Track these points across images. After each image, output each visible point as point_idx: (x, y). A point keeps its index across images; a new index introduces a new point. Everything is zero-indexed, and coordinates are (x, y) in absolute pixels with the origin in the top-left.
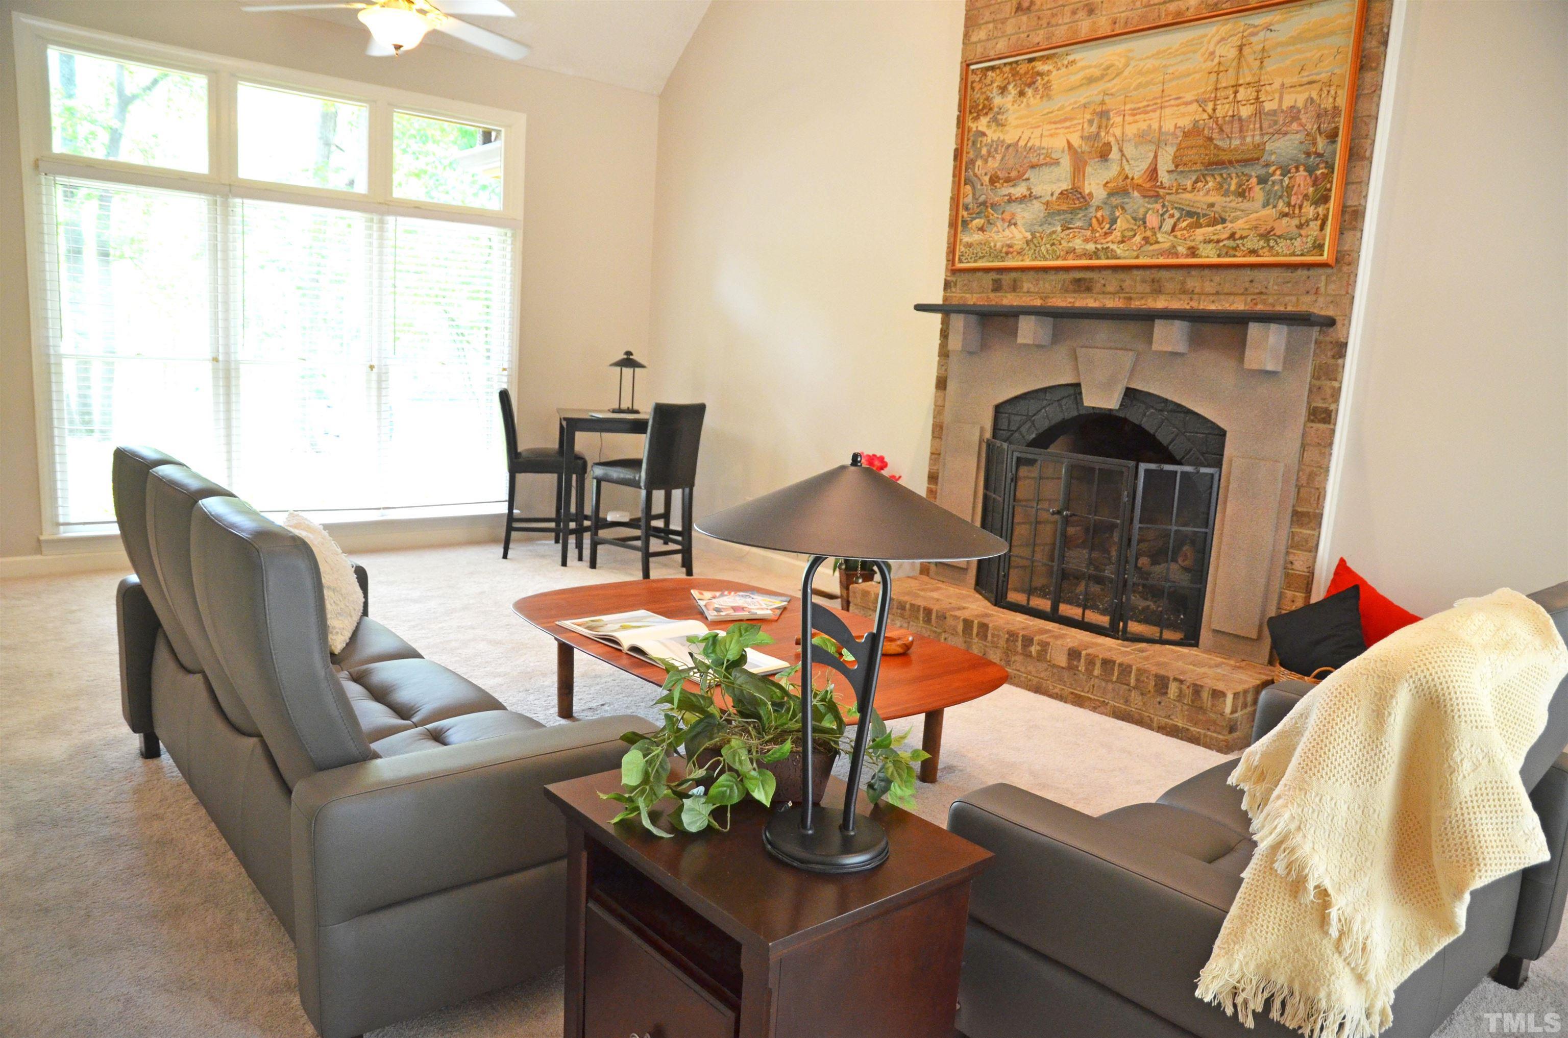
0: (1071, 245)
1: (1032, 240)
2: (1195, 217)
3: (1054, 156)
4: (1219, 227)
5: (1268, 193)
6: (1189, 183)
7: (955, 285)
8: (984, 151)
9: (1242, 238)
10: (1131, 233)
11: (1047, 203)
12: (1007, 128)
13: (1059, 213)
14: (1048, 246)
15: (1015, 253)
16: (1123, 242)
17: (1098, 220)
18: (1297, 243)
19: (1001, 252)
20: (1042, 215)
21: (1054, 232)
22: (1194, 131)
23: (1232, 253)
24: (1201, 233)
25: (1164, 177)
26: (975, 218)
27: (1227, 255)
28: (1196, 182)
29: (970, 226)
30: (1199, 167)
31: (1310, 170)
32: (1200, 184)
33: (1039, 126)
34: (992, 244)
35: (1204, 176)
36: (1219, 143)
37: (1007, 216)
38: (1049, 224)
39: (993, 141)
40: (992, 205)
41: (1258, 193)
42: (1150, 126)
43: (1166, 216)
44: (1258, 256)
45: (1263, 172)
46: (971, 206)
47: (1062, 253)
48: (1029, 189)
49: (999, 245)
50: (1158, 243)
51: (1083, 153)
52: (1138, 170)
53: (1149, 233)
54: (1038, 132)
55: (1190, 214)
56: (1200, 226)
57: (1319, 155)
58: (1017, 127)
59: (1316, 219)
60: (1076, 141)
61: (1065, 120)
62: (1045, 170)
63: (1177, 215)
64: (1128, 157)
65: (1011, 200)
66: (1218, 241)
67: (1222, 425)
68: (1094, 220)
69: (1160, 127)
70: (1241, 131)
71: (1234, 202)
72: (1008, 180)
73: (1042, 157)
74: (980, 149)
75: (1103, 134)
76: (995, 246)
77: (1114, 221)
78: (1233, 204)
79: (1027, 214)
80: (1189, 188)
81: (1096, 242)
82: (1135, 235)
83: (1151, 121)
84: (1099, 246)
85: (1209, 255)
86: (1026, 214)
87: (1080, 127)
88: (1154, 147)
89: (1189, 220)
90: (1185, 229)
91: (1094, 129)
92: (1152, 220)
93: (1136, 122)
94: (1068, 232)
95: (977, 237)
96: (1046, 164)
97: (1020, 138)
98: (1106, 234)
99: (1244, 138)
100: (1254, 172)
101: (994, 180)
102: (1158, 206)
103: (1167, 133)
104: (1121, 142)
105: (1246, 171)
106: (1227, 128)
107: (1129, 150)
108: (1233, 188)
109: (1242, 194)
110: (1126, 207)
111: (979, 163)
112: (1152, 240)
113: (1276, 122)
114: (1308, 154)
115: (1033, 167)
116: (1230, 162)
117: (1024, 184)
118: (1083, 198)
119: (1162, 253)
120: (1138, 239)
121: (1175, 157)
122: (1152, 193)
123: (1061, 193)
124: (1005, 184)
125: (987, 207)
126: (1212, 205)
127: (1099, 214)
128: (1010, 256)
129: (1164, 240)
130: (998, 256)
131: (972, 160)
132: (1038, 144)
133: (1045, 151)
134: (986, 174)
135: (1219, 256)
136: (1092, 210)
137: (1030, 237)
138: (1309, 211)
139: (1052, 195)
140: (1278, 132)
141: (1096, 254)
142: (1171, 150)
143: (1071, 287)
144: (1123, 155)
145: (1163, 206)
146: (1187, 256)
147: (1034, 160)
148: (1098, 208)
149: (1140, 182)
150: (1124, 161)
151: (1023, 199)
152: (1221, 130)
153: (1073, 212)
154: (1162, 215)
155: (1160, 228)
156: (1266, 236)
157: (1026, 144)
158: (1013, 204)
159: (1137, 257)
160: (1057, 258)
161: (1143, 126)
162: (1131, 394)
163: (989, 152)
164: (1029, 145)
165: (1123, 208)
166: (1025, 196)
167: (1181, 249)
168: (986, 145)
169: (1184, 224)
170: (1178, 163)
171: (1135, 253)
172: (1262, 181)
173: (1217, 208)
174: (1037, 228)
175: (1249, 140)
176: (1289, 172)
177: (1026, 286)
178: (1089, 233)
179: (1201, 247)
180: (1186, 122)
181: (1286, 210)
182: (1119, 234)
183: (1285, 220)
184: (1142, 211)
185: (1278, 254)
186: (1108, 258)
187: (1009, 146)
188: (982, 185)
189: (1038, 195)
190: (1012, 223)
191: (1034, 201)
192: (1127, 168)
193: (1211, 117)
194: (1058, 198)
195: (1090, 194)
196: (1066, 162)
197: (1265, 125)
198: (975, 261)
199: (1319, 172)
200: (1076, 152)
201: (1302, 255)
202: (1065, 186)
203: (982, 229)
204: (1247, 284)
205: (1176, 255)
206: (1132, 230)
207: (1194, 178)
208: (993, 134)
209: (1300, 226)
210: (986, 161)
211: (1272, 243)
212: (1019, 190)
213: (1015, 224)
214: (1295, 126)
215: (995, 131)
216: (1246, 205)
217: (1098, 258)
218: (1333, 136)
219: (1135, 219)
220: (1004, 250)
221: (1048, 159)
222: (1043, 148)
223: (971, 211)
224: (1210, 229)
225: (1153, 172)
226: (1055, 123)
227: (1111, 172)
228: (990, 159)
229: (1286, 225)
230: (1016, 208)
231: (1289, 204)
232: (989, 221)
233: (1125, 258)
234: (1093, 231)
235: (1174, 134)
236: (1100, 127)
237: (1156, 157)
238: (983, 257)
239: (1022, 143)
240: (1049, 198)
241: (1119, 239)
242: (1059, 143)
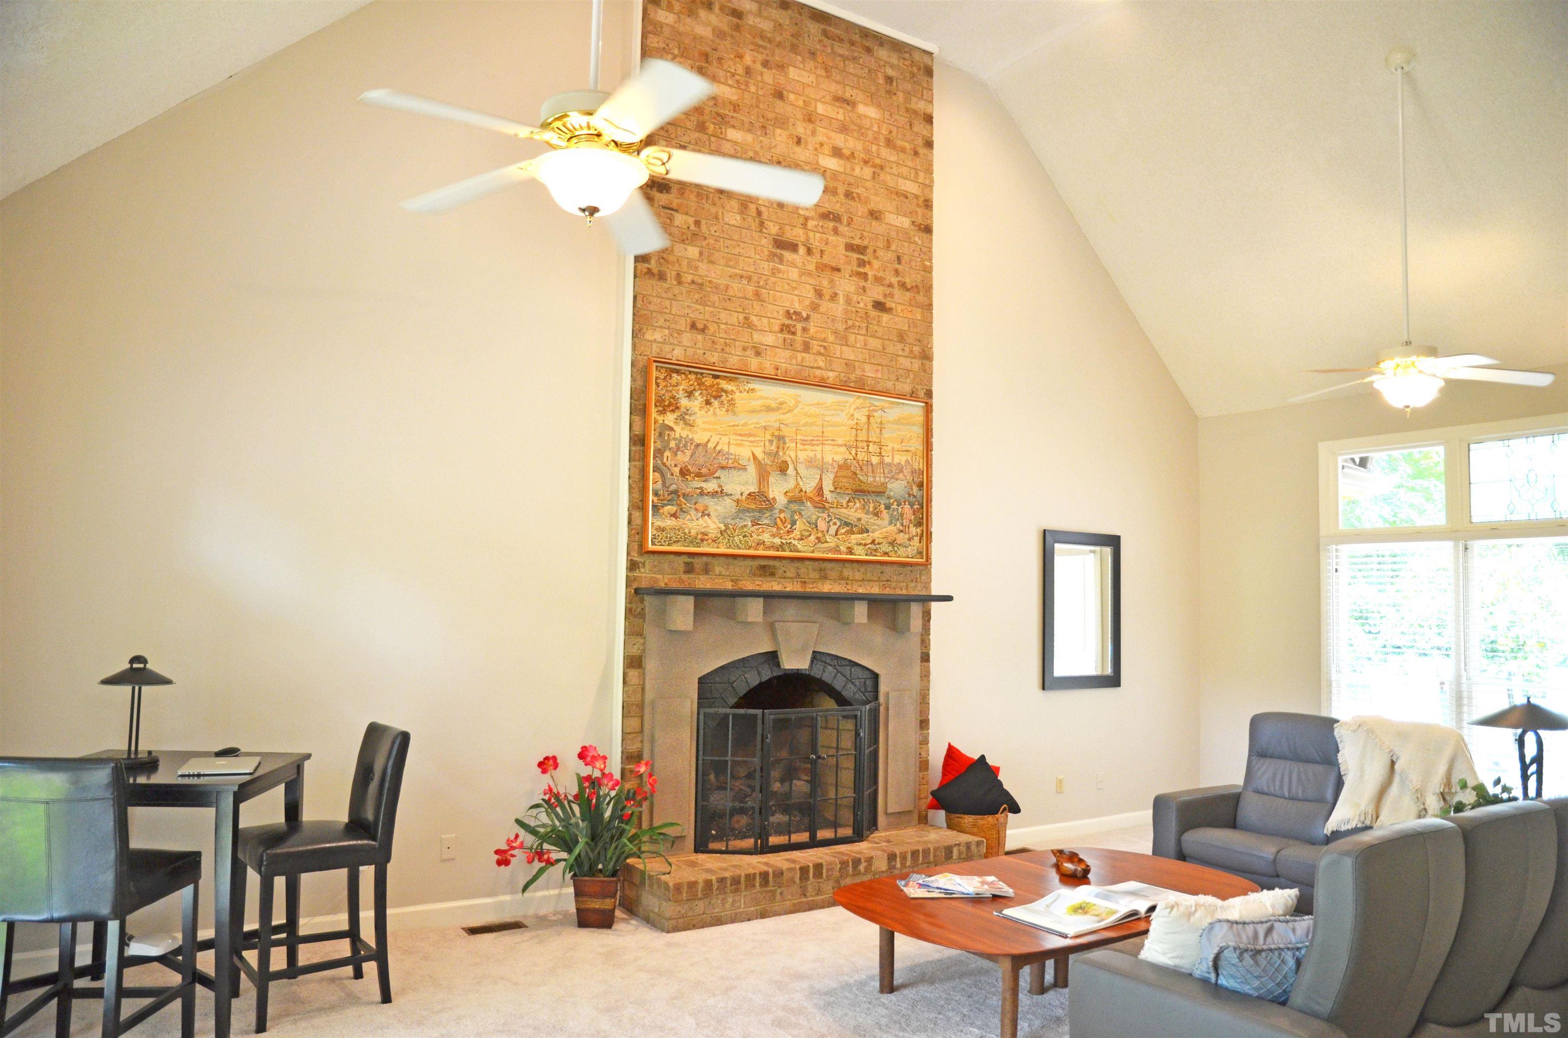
0: (760, 538)
1: (726, 530)
2: (850, 527)
3: (741, 462)
4: (865, 535)
5: (892, 516)
6: (844, 502)
7: (644, 564)
8: (673, 444)
9: (879, 544)
10: (807, 533)
11: (738, 501)
12: (695, 429)
13: (748, 510)
14: (741, 537)
15: (710, 541)
16: (802, 539)
17: (781, 520)
18: (909, 549)
19: (696, 538)
20: (733, 510)
21: (746, 526)
22: (844, 466)
23: (874, 553)
24: (855, 538)
25: (827, 494)
26: (667, 505)
27: (871, 555)
28: (849, 502)
29: (661, 511)
30: (850, 492)
31: (911, 505)
32: (851, 504)
33: (726, 435)
34: (687, 531)
35: (854, 498)
36: (861, 478)
37: (700, 506)
38: (741, 519)
39: (681, 437)
40: (684, 495)
41: (885, 514)
42: (815, 455)
43: (831, 523)
44: (889, 556)
45: (887, 501)
46: (661, 492)
47: (753, 544)
48: (720, 486)
49: (693, 532)
50: (827, 542)
51: (766, 465)
52: (809, 486)
53: (820, 535)
54: (725, 439)
55: (847, 524)
56: (854, 533)
57: (915, 497)
58: (705, 430)
59: (917, 536)
60: (760, 455)
61: (750, 435)
62: (735, 473)
63: (838, 523)
64: (802, 475)
65: (702, 493)
66: (865, 545)
67: (877, 671)
68: (778, 520)
69: (823, 458)
70: (873, 472)
71: (873, 520)
72: (699, 475)
73: (730, 461)
74: (668, 441)
75: (781, 454)
76: (690, 533)
77: (794, 523)
78: (872, 521)
79: (721, 508)
80: (845, 506)
81: (781, 538)
82: (810, 535)
83: (816, 452)
84: (784, 541)
85: (860, 554)
86: (718, 508)
87: (762, 444)
88: (819, 472)
89: (847, 528)
90: (844, 534)
91: (774, 448)
92: (822, 525)
93: (805, 450)
94: (757, 527)
95: (670, 523)
96: (734, 468)
97: (709, 440)
98: (788, 532)
99: (875, 477)
100: (883, 501)
101: (684, 473)
102: (825, 515)
103: (827, 464)
104: (796, 462)
105: (878, 499)
106: (864, 468)
107: (802, 470)
108: (871, 509)
109: (877, 514)
110: (803, 513)
111: (667, 453)
112: (823, 540)
113: (891, 471)
114: (909, 495)
115: (723, 468)
116: (869, 492)
117: (715, 481)
118: (769, 501)
119: (830, 550)
120: (812, 538)
121: (834, 482)
122: (821, 505)
123: (750, 494)
124: (696, 479)
125: (679, 496)
126: (859, 519)
127: (782, 516)
128: (705, 542)
129: (831, 541)
130: (693, 541)
131: (659, 450)
132: (726, 449)
133: (732, 457)
134: (676, 466)
135: (866, 555)
136: (777, 511)
137: (723, 528)
138: (913, 530)
139: (742, 494)
140: (893, 477)
141: (781, 547)
142: (832, 476)
143: (757, 572)
144: (797, 473)
145: (829, 516)
146: (847, 554)
147: (724, 463)
148: (781, 511)
149: (811, 495)
150: (799, 478)
151: (714, 494)
152: (861, 469)
153: (761, 511)
154: (828, 522)
155: (828, 531)
156: (892, 543)
157: (715, 448)
158: (706, 497)
159: (813, 552)
160: (750, 548)
161: (811, 454)
162: (817, 656)
163: (678, 448)
164: (718, 448)
165: (800, 514)
166: (717, 492)
167: (843, 548)
168: (674, 439)
169: (843, 531)
170: (837, 488)
171: (812, 549)
172: (888, 507)
173: (863, 522)
174: (729, 520)
175: (878, 479)
176: (901, 504)
177: (718, 570)
178: (774, 530)
179: (855, 547)
180: (839, 458)
181: (901, 528)
182: (798, 533)
183: (902, 534)
184: (814, 517)
185: (899, 557)
186: (791, 551)
187: (698, 445)
188: (672, 475)
189: (730, 492)
190: (705, 514)
191: (726, 498)
192: (801, 483)
193: (854, 459)
194: (747, 498)
195: (774, 499)
196: (752, 469)
197: (886, 471)
198: (669, 545)
199: (915, 507)
200: (760, 462)
201: (912, 558)
202: (753, 489)
203: (674, 515)
204: (880, 575)
205: (840, 552)
206: (808, 531)
207: (847, 499)
208: (680, 431)
209: (909, 539)
210: (675, 454)
211: (896, 549)
212: (711, 486)
213: (709, 515)
214: (901, 475)
215: (682, 429)
216: (879, 522)
217: (784, 550)
218: (921, 485)
219: (810, 523)
220: (699, 537)
221: (736, 464)
222: (731, 454)
223: (662, 497)
224: (860, 536)
225: (820, 490)
226: (740, 435)
227: (790, 484)
228: (679, 453)
229: (902, 538)
230: (707, 500)
231: (902, 525)
232: (681, 509)
233: (804, 552)
234: (778, 528)
235: (832, 465)
236: (778, 448)
237: (821, 479)
238: (678, 541)
239: (711, 445)
240: (739, 496)
241: (799, 537)
242: (744, 452)
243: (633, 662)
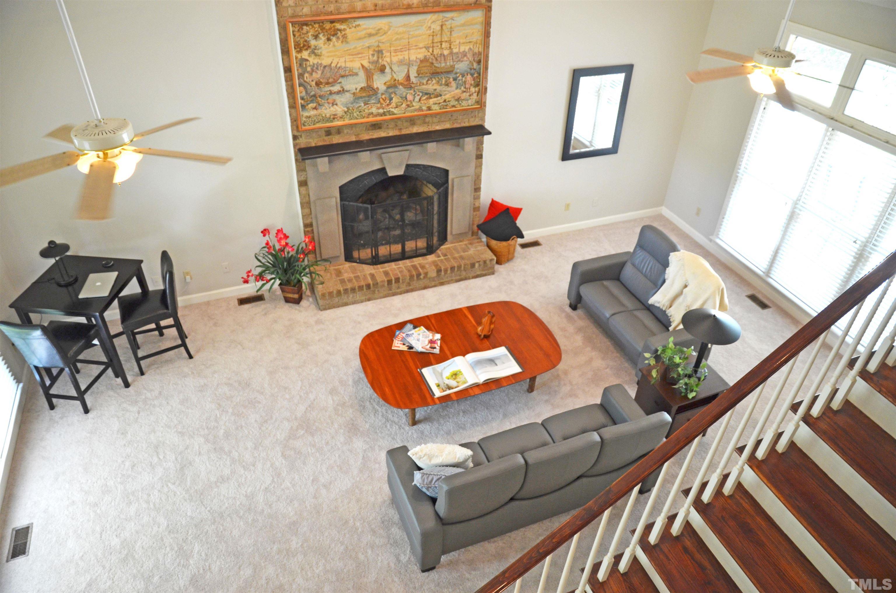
0: (370, 111)
1: (348, 111)
2: (429, 95)
3: (354, 71)
4: (439, 98)
5: (457, 84)
6: (425, 82)
7: (301, 136)
8: (309, 69)
9: (449, 101)
10: (400, 104)
11: (354, 94)
12: (322, 57)
13: (361, 97)
14: (358, 113)
15: (339, 118)
16: (397, 107)
17: (383, 99)
18: (470, 101)
19: (330, 118)
20: (352, 99)
21: (360, 106)
22: (425, 60)
23: (445, 107)
24: (431, 101)
25: (413, 79)
26: (310, 104)
27: (444, 108)
28: (428, 81)
29: (307, 107)
30: (428, 75)
31: (472, 75)
32: (429, 82)
33: (342, 57)
34: (324, 115)
35: (431, 78)
36: (437, 65)
37: (330, 101)
38: (357, 103)
39: (314, 64)
40: (320, 96)
41: (454, 84)
42: (404, 58)
43: (416, 95)
44: (456, 107)
45: (454, 76)
46: (305, 97)
47: (366, 115)
48: (342, 87)
49: (328, 115)
50: (413, 106)
51: (371, 69)
52: (400, 77)
53: (409, 103)
54: (342, 60)
55: (426, 94)
56: (431, 98)
57: (474, 69)
58: (328, 57)
59: (475, 92)
60: (366, 64)
61: (358, 54)
62: (350, 78)
63: (421, 94)
64: (395, 71)
65: (331, 93)
66: (439, 103)
67: (447, 168)
68: (381, 100)
69: (409, 58)
70: (445, 60)
71: (444, 88)
72: (328, 83)
73: (347, 72)
74: (306, 67)
75: (380, 61)
76: (326, 116)
77: (391, 99)
78: (444, 89)
79: (342, 100)
80: (425, 83)
81: (383, 109)
82: (402, 104)
83: (405, 55)
84: (385, 110)
85: (436, 109)
86: (342, 99)
87: (367, 57)
88: (407, 67)
89: (426, 96)
90: (425, 100)
91: (375, 58)
92: (410, 97)
93: (397, 55)
94: (368, 105)
95: (313, 113)
96: (350, 75)
97: (332, 63)
98: (388, 105)
99: (446, 63)
100: (451, 76)
101: (318, 84)
102: (412, 91)
103: (413, 61)
104: (391, 64)
105: (448, 76)
106: (439, 59)
107: (395, 68)
108: (443, 82)
109: (447, 85)
110: (397, 93)
111: (306, 75)
112: (411, 106)
113: (458, 57)
114: (471, 69)
115: (343, 76)
116: (442, 73)
117: (338, 85)
118: (374, 90)
119: (416, 110)
120: (404, 105)
121: (417, 71)
122: (408, 86)
123: (361, 88)
124: (326, 86)
125: (316, 98)
126: (435, 90)
127: (383, 97)
128: (336, 119)
129: (416, 105)
130: (329, 120)
131: (301, 74)
132: (343, 65)
133: (348, 69)
134: (312, 81)
135: (440, 109)
136: (379, 95)
137: (346, 110)
138: (473, 90)
139: (356, 89)
140: (459, 61)
141: (384, 114)
142: (415, 68)
143: (370, 128)
144: (392, 70)
145: (414, 91)
146: (427, 110)
147: (343, 73)
148: (382, 94)
149: (402, 82)
150: (393, 73)
151: (338, 92)
152: (437, 60)
153: (369, 96)
154: (414, 95)
155: (414, 100)
156: (458, 100)
157: (336, 66)
158: (333, 95)
159: (404, 113)
160: (364, 118)
161: (401, 57)
162: (408, 166)
163: (313, 70)
164: (338, 66)
165: (395, 93)
166: (340, 91)
167: (424, 108)
168: (310, 66)
169: (424, 98)
170: (419, 73)
171: (403, 112)
172: (455, 79)
173: (437, 91)
174: (350, 105)
175: (448, 64)
176: (464, 76)
177: (345, 131)
178: (379, 105)
179: (433, 106)
180: (421, 56)
181: (465, 90)
182: (394, 104)
183: (464, 94)
184: (404, 94)
185: (463, 106)
186: (390, 115)
187: (325, 67)
188: (311, 86)
189: (348, 89)
190: (334, 104)
191: (346, 93)
192: (395, 76)
193: (431, 54)
194: (360, 91)
195: (378, 88)
196: (362, 74)
197: (454, 58)
198: (314, 124)
199: (475, 76)
200: (366, 69)
201: (472, 106)
202: (363, 85)
203: (315, 108)
204: (450, 117)
205: (422, 111)
206: (401, 102)
207: (427, 79)
208: (313, 60)
209: (470, 96)
210: (311, 74)
211: (460, 102)
212: (336, 88)
213: (336, 104)
214: (465, 58)
215: (314, 59)
216: (449, 89)
217: (385, 115)
218: (479, 62)
219: (401, 97)
220: (332, 117)
221: (351, 73)
222: (347, 67)
223: (306, 100)
224: (436, 99)
225: (408, 77)
226: (352, 55)
227: (387, 77)
228: (314, 73)
229: (465, 95)
230: (335, 97)
231: (465, 88)
232: (319, 104)
233: (399, 114)
234: (381, 104)
235: (416, 61)
236: (378, 58)
237: (408, 71)
238: (319, 122)
239: (333, 65)
240: (355, 91)
241: (395, 106)
242: (356, 65)
243: (303, 184)
